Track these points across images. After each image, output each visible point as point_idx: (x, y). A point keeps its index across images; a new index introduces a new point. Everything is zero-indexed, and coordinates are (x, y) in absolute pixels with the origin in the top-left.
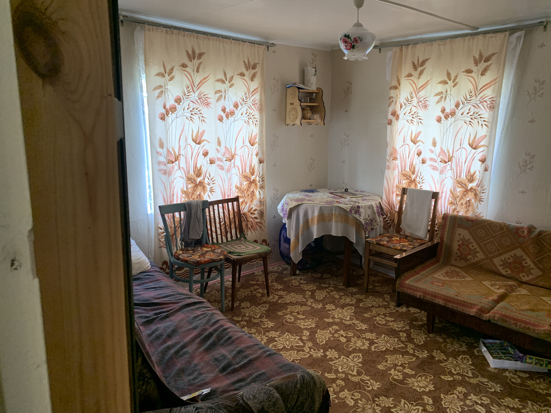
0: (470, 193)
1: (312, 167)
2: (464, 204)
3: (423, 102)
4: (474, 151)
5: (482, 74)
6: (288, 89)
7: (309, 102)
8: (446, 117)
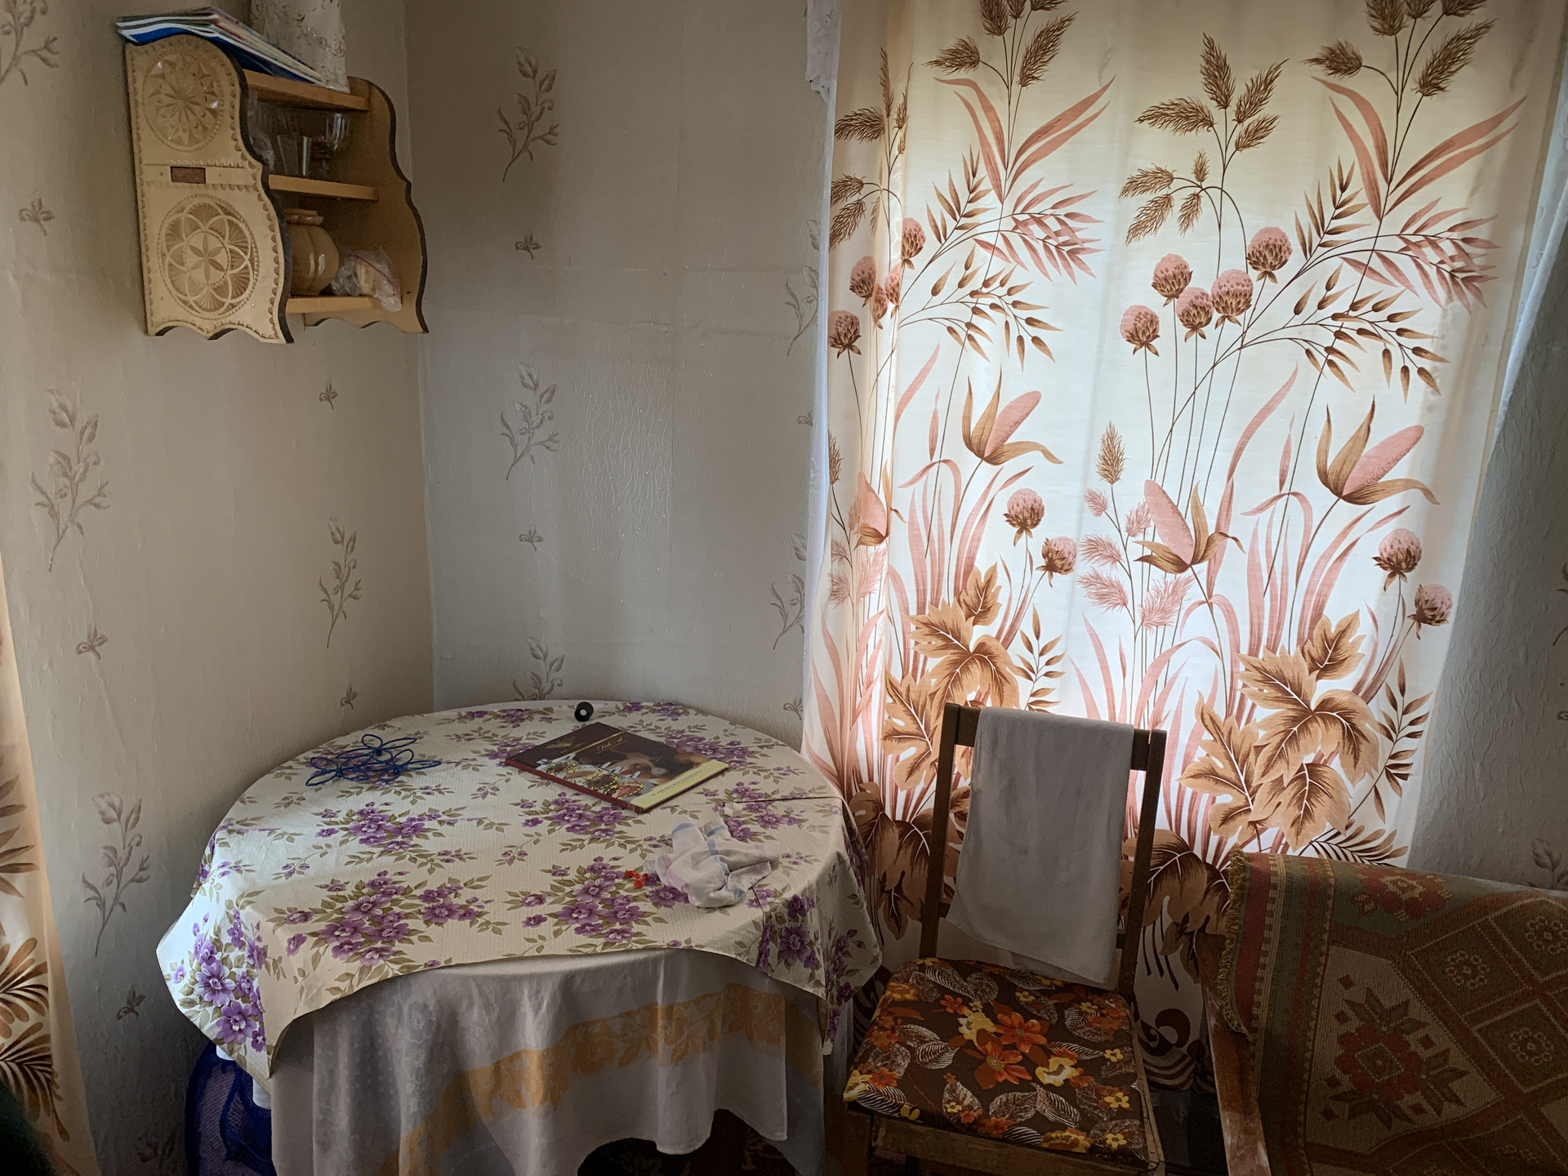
0: (1318, 728)
1: (349, 588)
2: (1286, 782)
3: (1054, 226)
4: (1347, 510)
5: (1430, 85)
6: (139, 58)
7: (313, 175)
8: (1194, 320)
